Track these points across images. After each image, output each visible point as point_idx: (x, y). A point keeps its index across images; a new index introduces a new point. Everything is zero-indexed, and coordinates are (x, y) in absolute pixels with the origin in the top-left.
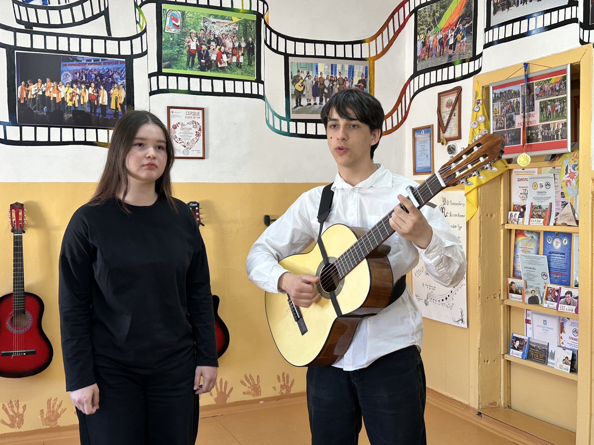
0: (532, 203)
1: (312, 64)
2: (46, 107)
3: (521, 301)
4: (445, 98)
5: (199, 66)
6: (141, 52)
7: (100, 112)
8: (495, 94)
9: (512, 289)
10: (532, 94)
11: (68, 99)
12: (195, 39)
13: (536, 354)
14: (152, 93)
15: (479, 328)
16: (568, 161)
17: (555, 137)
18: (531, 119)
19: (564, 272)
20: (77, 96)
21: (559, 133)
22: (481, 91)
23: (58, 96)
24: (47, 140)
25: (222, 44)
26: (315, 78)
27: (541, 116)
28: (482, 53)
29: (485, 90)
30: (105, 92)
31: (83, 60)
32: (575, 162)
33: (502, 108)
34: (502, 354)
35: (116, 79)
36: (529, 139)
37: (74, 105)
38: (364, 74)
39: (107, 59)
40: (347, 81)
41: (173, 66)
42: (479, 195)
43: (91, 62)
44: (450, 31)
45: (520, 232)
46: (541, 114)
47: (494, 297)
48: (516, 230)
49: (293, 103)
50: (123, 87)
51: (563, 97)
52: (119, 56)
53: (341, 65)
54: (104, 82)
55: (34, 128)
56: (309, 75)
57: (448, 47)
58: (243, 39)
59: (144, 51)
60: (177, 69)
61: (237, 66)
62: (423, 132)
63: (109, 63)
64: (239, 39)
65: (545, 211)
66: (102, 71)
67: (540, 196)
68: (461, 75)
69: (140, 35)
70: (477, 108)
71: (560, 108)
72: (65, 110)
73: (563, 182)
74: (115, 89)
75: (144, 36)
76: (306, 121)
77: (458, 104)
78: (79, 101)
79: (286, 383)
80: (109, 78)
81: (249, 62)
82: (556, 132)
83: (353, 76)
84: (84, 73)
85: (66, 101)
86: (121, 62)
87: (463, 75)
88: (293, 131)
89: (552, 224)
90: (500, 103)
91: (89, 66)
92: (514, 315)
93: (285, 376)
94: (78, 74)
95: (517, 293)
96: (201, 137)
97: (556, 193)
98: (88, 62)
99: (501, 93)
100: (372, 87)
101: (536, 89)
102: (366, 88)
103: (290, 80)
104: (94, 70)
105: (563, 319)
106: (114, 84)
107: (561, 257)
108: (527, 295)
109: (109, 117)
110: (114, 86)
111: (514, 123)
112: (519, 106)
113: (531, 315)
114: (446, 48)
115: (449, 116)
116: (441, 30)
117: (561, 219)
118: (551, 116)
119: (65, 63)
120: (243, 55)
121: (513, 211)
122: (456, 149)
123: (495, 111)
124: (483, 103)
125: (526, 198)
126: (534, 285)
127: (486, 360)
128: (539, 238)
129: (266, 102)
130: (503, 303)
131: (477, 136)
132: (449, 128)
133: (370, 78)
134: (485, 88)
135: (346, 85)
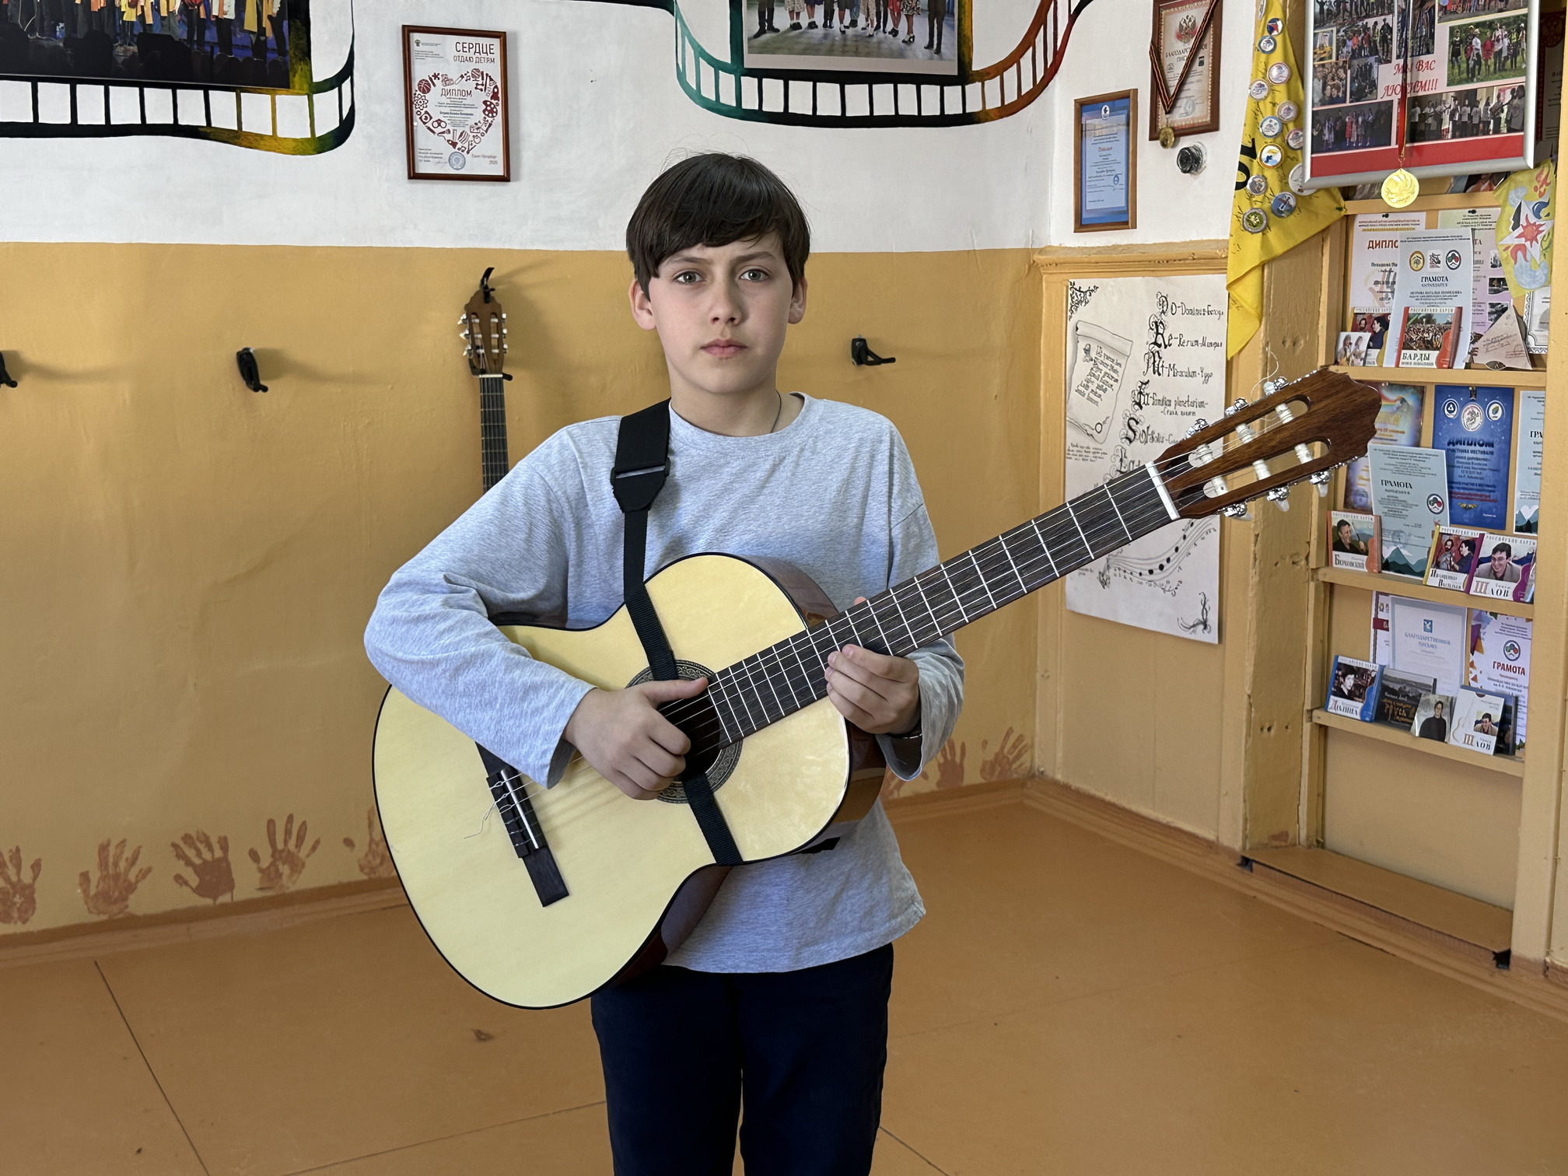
0: (1407, 309)
2: (62, 25)
3: (1365, 570)
4: (1175, 12)
7: (216, 41)
8: (1322, 4)
9: (1340, 540)
10: (1428, 5)
11: (123, 1)
13: (1401, 707)
15: (1252, 644)
16: (1521, 194)
17: (1491, 127)
18: (1423, 76)
19: (1490, 491)
21: (1503, 116)
24: (68, 121)
27: (1453, 68)
32: (1541, 195)
33: (1341, 44)
34: (1308, 711)
36: (1415, 132)
37: (142, 18)
42: (1266, 284)
46: (1451, 61)
47: (1294, 563)
49: (751, 21)
51: (1518, 16)
55: (29, 84)
62: (1105, 111)
65: (1443, 330)
67: (1429, 289)
70: (1268, 42)
71: (1509, 47)
72: (117, 34)
73: (1505, 250)
77: (1212, 28)
78: (156, 8)
82: (1492, 113)
85: (120, 7)
88: (750, 103)
89: (1460, 364)
90: (1335, 29)
92: (1342, 608)
95: (1354, 549)
96: (499, 118)
97: (1476, 279)
99: (1339, 1)
105: (1479, 617)
107: (1484, 453)
109: (238, 55)
111: (1374, 85)
112: (1391, 39)
113: (1389, 608)
115: (1186, 64)
117: (1487, 351)
118: (1479, 70)
121: (1353, 330)
122: (1204, 158)
123: (1319, 52)
124: (1286, 29)
125: (1390, 295)
126: (1404, 528)
127: (1267, 726)
128: (1422, 402)
129: (678, 17)
130: (1315, 577)
131: (1267, 122)
132: (1185, 100)
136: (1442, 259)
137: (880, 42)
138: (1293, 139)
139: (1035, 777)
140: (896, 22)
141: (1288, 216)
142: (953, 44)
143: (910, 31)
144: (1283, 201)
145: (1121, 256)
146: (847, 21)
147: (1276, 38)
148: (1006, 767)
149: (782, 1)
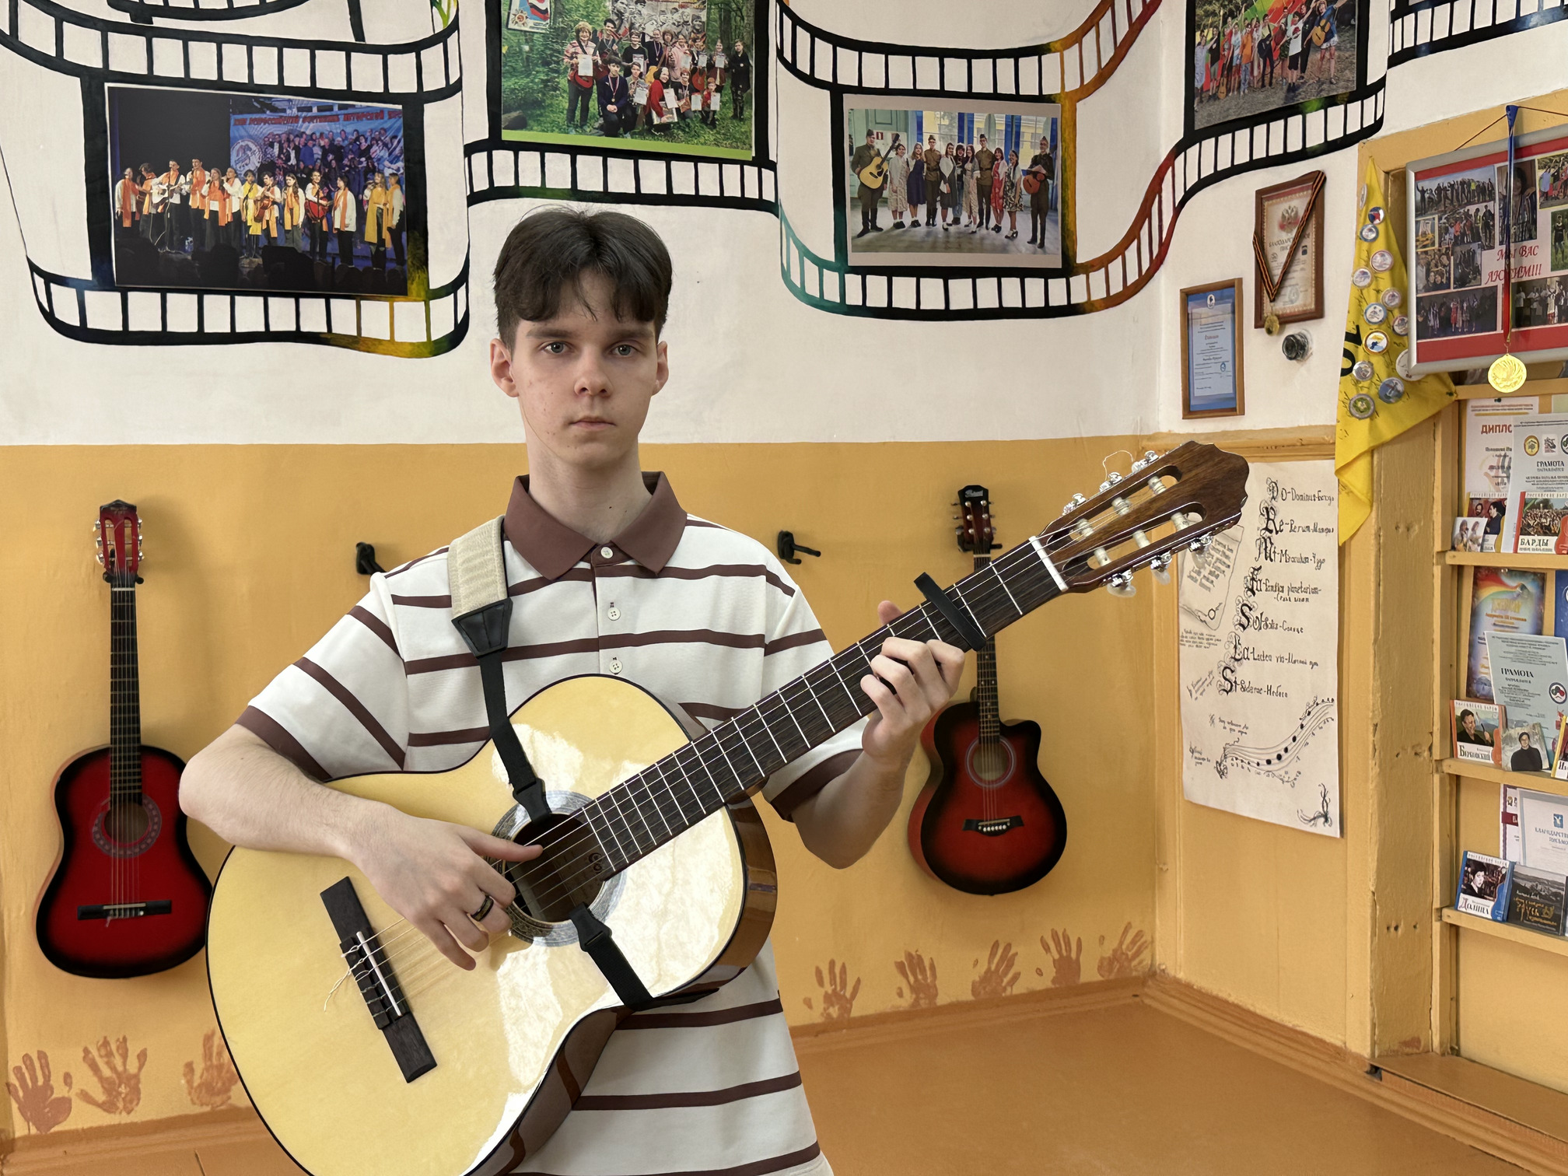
0: (1523, 494)
1: (906, 112)
2: (190, 239)
3: (1492, 762)
4: (1277, 203)
5: (601, 121)
6: (443, 85)
7: (338, 252)
8: (1423, 192)
9: (1465, 730)
10: (1529, 191)
11: (249, 216)
12: (591, 47)
13: (1533, 906)
14: (474, 198)
15: (1374, 839)
18: (1527, 262)
22: (1382, 183)
23: (224, 207)
24: (195, 329)
25: (662, 60)
26: (914, 154)
27: (1557, 252)
28: (1384, 79)
29: (1394, 182)
30: (350, 196)
31: (290, 108)
33: (1444, 231)
34: (1437, 909)
35: (379, 160)
36: (1522, 317)
37: (267, 231)
38: (1049, 139)
39: (353, 106)
40: (1002, 158)
41: (531, 122)
42: (1375, 470)
43: (310, 114)
44: (1290, 17)
45: (1487, 575)
46: (1554, 246)
47: (1416, 754)
48: (1477, 568)
49: (855, 221)
50: (398, 182)
52: (386, 96)
53: (986, 115)
54: (347, 169)
55: (159, 295)
56: (899, 145)
57: (1287, 63)
58: (719, 45)
59: (452, 82)
60: (543, 131)
61: (704, 120)
62: (1211, 300)
63: (360, 116)
64: (709, 46)
66: (340, 139)
67: (1545, 474)
68: (1323, 141)
69: (440, 38)
70: (1370, 230)
72: (242, 247)
74: (375, 187)
75: (452, 41)
76: (890, 272)
77: (1314, 219)
78: (280, 221)
79: (838, 988)
80: (360, 157)
81: (735, 109)
83: (1017, 145)
84: (292, 145)
85: (246, 222)
86: (392, 114)
87: (1329, 139)
88: (854, 298)
90: (1436, 217)
91: (307, 124)
92: (1469, 801)
93: (837, 970)
94: (276, 146)
95: (1479, 740)
98: (304, 114)
99: (1439, 189)
100: (1069, 174)
101: (1541, 178)
102: (1053, 179)
103: (848, 159)
104: (318, 135)
106: (374, 174)
108: (1507, 748)
110: (373, 179)
111: (1477, 271)
112: (1493, 226)
113: (1518, 801)
114: (1279, 66)
115: (1289, 255)
116: (1266, 15)
119: (240, 117)
120: (719, 89)
121: (1470, 515)
122: (1310, 345)
123: (1421, 239)
124: (1388, 218)
125: (1506, 480)
126: (1528, 719)
127: (1393, 925)
128: (1543, 589)
129: (783, 219)
130: (1439, 769)
131: (1371, 310)
132: (1289, 289)
133: (1064, 150)
134: (1392, 176)
135: (999, 171)
136: (1557, 443)
137: (982, 239)
138: (1399, 325)
139: (1153, 974)
140: (999, 218)
141: (1397, 401)
142: (1056, 239)
143: (1013, 227)
144: (1391, 387)
146: (950, 218)
147: (1378, 226)
148: (1126, 964)
149: (885, 201)
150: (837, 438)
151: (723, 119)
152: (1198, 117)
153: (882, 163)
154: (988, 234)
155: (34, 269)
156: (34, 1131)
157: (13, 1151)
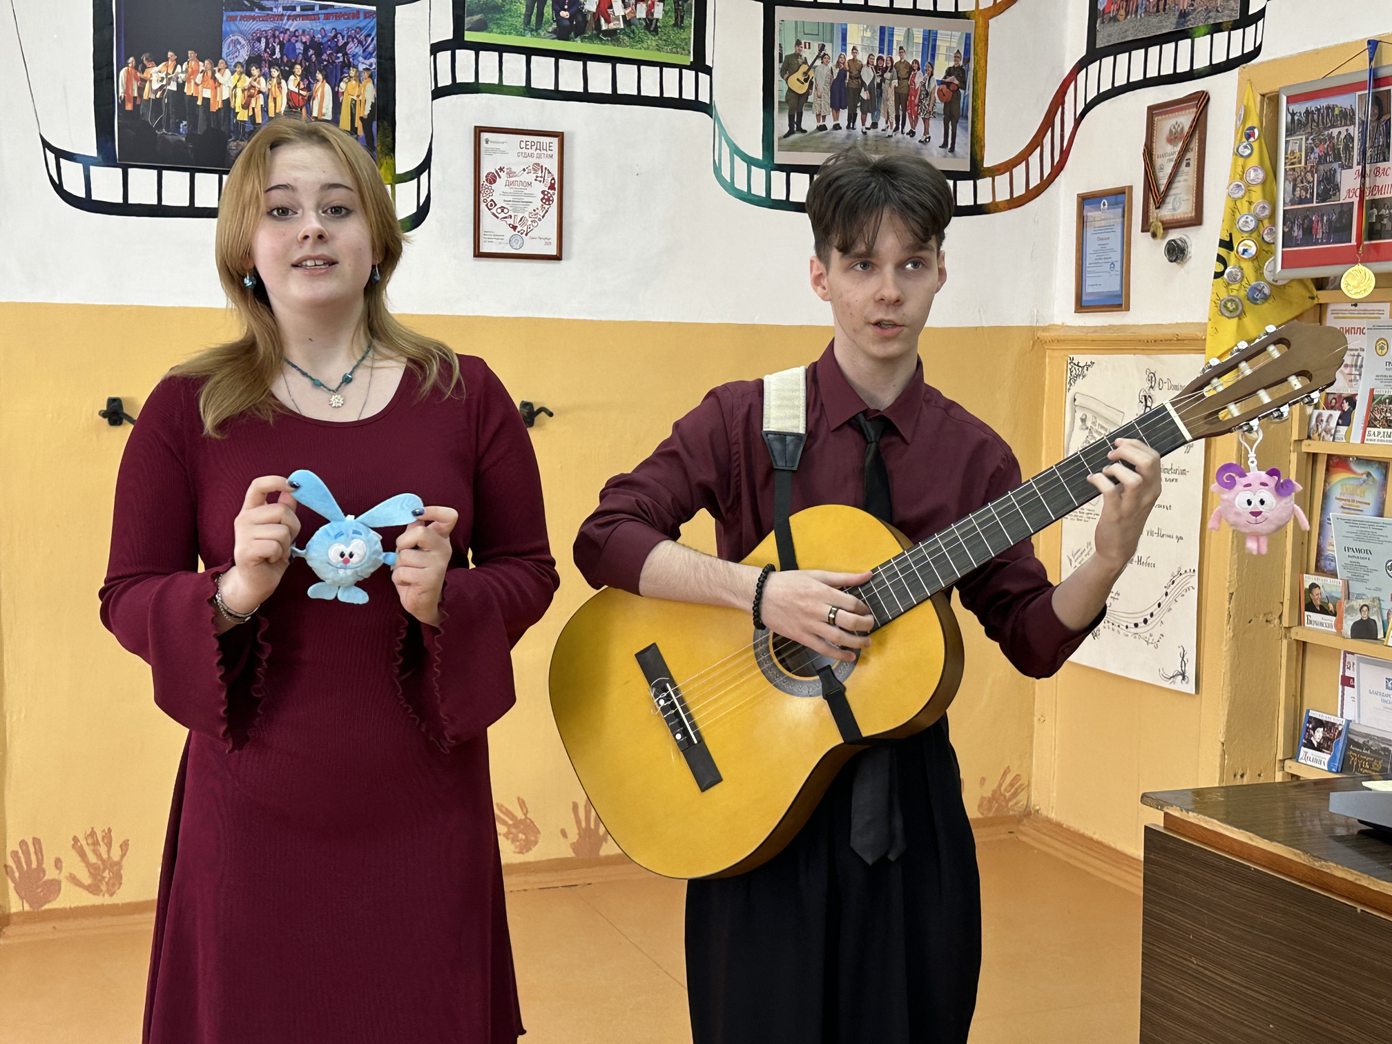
0: (1372, 391)
1: (832, 25)
2: (185, 123)
3: (1334, 630)
4: (1166, 119)
5: (555, 26)
8: (1293, 114)
9: (1312, 602)
10: (1385, 118)
11: (238, 104)
13: (1365, 760)
14: (438, 93)
15: (1226, 696)
18: (1380, 181)
20: (261, 95)
22: (1258, 105)
23: (215, 95)
24: (187, 204)
26: (838, 62)
28: (1264, 10)
29: (1268, 104)
30: (327, 88)
31: (276, 7)
33: (1310, 150)
34: (1280, 760)
35: (354, 56)
36: (1373, 232)
37: (253, 118)
38: (962, 53)
39: (333, 6)
40: (919, 69)
41: (491, 25)
43: (294, 13)
45: (1338, 462)
47: (1267, 621)
48: (1329, 456)
49: (782, 123)
50: (371, 76)
53: (905, 29)
54: (325, 63)
55: (156, 172)
56: (825, 54)
60: (502, 33)
61: (647, 27)
62: (1104, 205)
63: (339, 15)
66: (320, 36)
68: (1208, 64)
70: (1246, 147)
72: (230, 131)
74: (349, 81)
77: (1197, 137)
78: (265, 109)
80: (337, 53)
81: (676, 18)
83: (933, 57)
84: (277, 41)
85: (234, 109)
86: (367, 14)
87: (1214, 63)
88: (778, 193)
90: (1304, 137)
91: (290, 22)
92: (1313, 665)
94: (263, 40)
95: (1324, 610)
96: (554, 206)
98: (289, 13)
99: (1307, 112)
100: (980, 84)
102: (965, 89)
103: (777, 66)
104: (300, 31)
106: (349, 69)
108: (1349, 617)
110: (348, 73)
111: (1337, 188)
112: (1353, 148)
113: (1355, 666)
115: (1175, 164)
119: (232, 14)
122: (1189, 250)
123: (1290, 157)
124: (1262, 136)
125: (1358, 377)
126: (1367, 592)
127: (1240, 773)
128: (1385, 476)
129: (716, 119)
130: (1288, 635)
131: (1244, 219)
132: (1173, 197)
133: (976, 63)
134: (1268, 98)
135: (916, 80)
137: (898, 142)
138: (1268, 234)
139: (1028, 814)
140: (914, 124)
141: (1263, 303)
142: (966, 144)
143: (926, 132)
144: (1258, 290)
145: (1114, 335)
146: (869, 123)
147: (1253, 144)
148: (1003, 803)
149: (810, 105)
150: (757, 320)
151: (665, 26)
152: (1099, 36)
153: (809, 70)
154: (904, 138)
155: (46, 145)
156: (27, 908)
157: (8, 924)
